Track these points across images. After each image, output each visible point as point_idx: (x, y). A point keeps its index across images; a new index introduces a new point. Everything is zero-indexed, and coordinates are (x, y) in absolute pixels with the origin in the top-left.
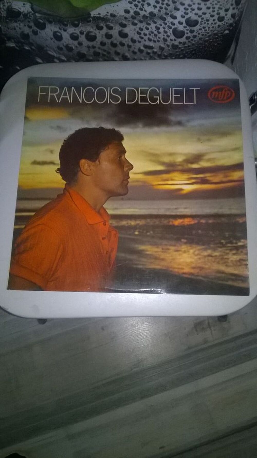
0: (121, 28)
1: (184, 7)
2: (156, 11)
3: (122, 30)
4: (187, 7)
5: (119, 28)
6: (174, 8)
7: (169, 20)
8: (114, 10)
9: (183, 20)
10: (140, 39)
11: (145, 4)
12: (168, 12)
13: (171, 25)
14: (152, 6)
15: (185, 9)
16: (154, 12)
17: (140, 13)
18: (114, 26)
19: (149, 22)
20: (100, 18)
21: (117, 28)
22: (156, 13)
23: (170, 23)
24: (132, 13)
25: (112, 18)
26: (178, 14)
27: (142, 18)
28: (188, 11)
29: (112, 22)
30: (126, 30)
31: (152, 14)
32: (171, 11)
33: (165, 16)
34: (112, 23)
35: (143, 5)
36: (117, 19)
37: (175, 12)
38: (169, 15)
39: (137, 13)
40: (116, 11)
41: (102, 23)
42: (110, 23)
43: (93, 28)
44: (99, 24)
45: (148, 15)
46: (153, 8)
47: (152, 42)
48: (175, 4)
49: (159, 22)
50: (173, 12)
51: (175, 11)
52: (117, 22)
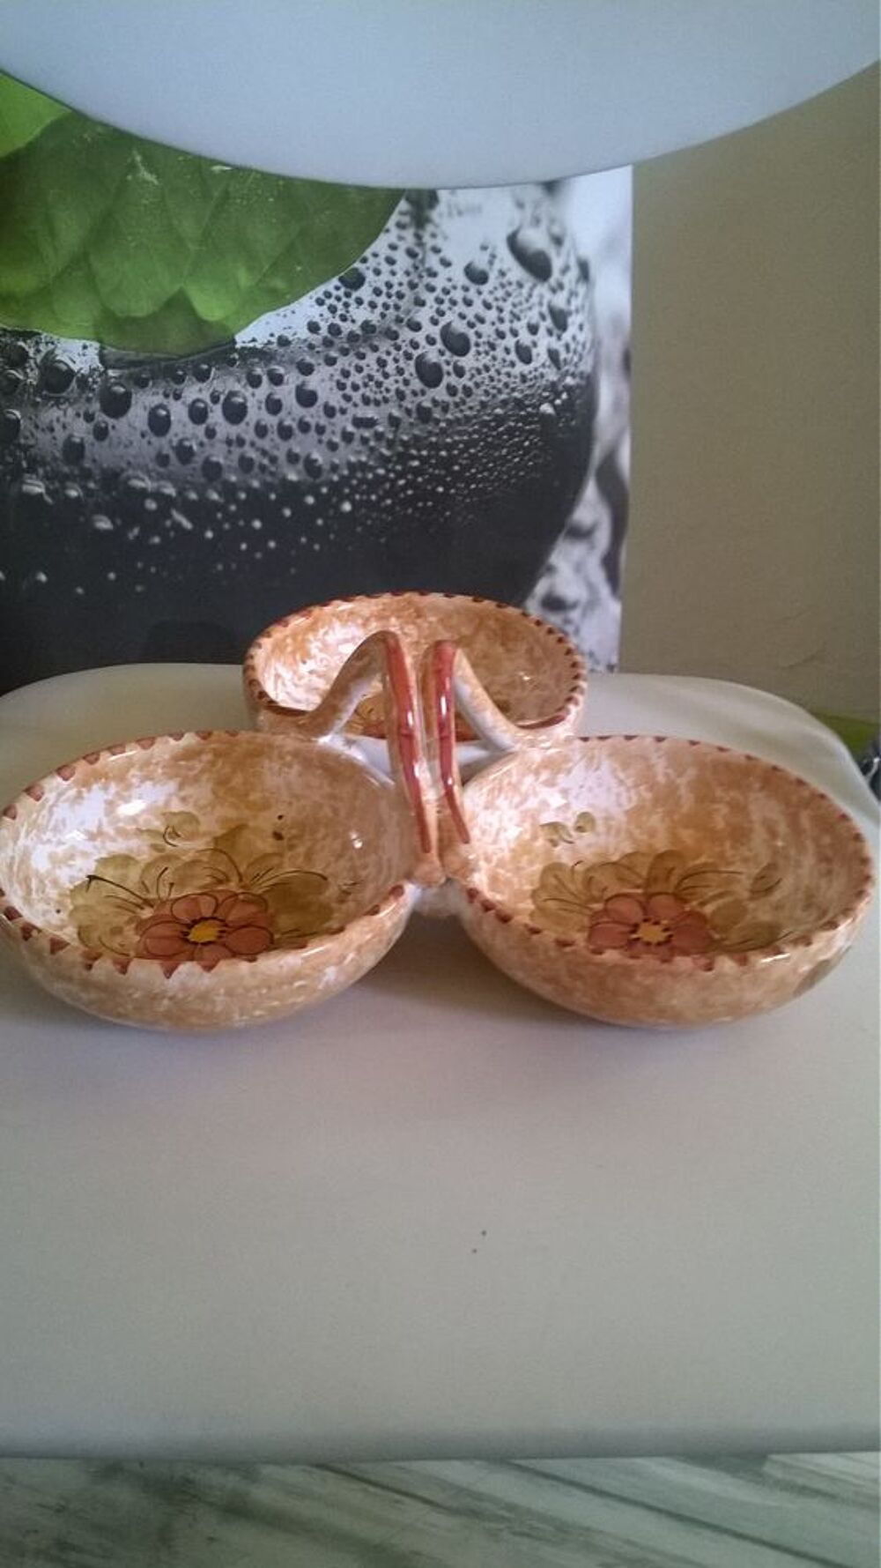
0: (302, 378)
1: (435, 294)
2: (374, 318)
3: (303, 384)
4: (442, 296)
6: (413, 300)
7: (406, 334)
9: (435, 332)
10: (344, 404)
11: (351, 301)
12: (402, 316)
13: (410, 350)
14: (366, 304)
15: (439, 301)
16: (371, 321)
17: (343, 329)
19: (362, 350)
20: (254, 352)
21: (293, 379)
22: (374, 322)
23: (407, 342)
24: (324, 331)
25: (281, 350)
26: (423, 315)
27: (348, 342)
28: (444, 307)
30: (313, 382)
31: (367, 327)
32: (408, 312)
33: (395, 328)
35: (346, 305)
37: (417, 312)
38: (404, 323)
39: (335, 330)
45: (359, 332)
46: (369, 309)
47: (372, 406)
48: (417, 290)
49: (385, 345)
50: (411, 314)
51: (418, 308)
52: (291, 361)
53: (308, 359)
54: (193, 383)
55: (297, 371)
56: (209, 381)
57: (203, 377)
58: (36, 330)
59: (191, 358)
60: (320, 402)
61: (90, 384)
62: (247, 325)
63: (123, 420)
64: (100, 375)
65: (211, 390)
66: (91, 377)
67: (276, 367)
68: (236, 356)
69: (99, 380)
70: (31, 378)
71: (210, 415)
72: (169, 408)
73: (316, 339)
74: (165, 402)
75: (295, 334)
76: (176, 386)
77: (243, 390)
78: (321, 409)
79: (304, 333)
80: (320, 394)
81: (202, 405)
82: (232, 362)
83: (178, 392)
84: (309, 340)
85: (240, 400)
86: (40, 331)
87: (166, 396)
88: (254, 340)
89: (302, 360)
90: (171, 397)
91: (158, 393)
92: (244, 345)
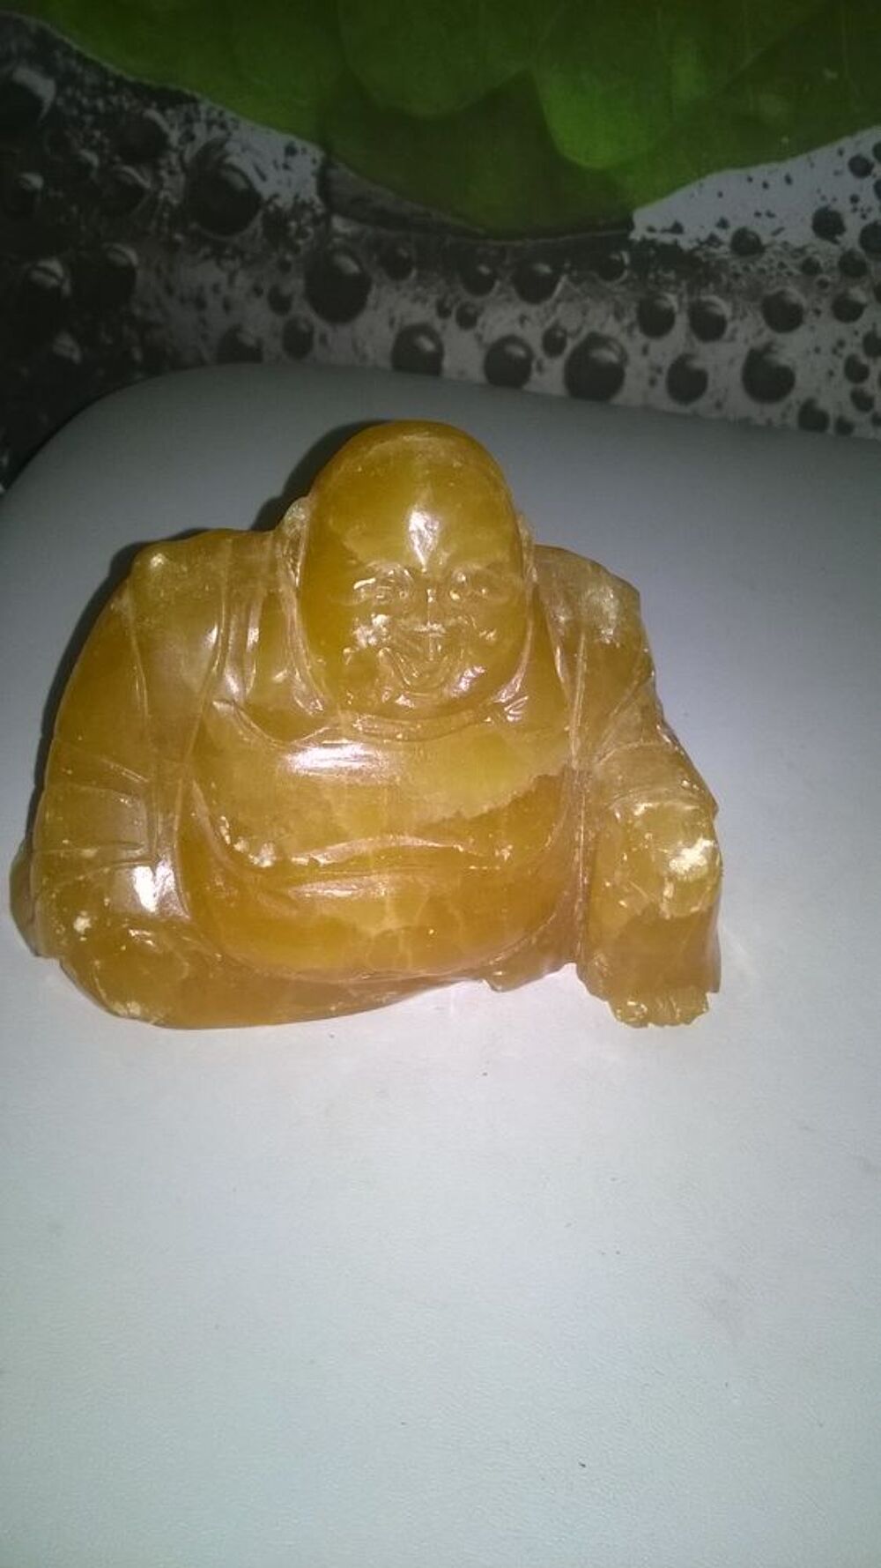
5: (760, 332)
8: (763, 211)
18: (733, 318)
25: (736, 264)
29: (729, 285)
34: (727, 292)
36: (762, 271)
40: (770, 215)
41: (674, 292)
42: (717, 292)
43: (618, 315)
44: (660, 297)
53: (795, 294)
54: (509, 300)
55: (760, 317)
56: (549, 302)
57: (534, 290)
58: (188, 92)
59: (518, 244)
60: (796, 397)
61: (292, 233)
62: (672, 189)
63: (344, 331)
64: (316, 221)
65: (548, 325)
66: (297, 220)
67: (715, 299)
68: (626, 259)
69: (310, 230)
70: (170, 189)
71: (535, 375)
72: (444, 338)
73: (826, 252)
74: (437, 324)
75: (776, 232)
76: (467, 297)
77: (623, 338)
78: (796, 409)
79: (800, 233)
80: (800, 378)
81: (520, 352)
82: (611, 271)
83: (471, 311)
84: (810, 250)
85: (610, 356)
86: (198, 95)
87: (443, 312)
88: (677, 228)
89: (782, 293)
90: (453, 317)
91: (425, 301)
92: (649, 236)
